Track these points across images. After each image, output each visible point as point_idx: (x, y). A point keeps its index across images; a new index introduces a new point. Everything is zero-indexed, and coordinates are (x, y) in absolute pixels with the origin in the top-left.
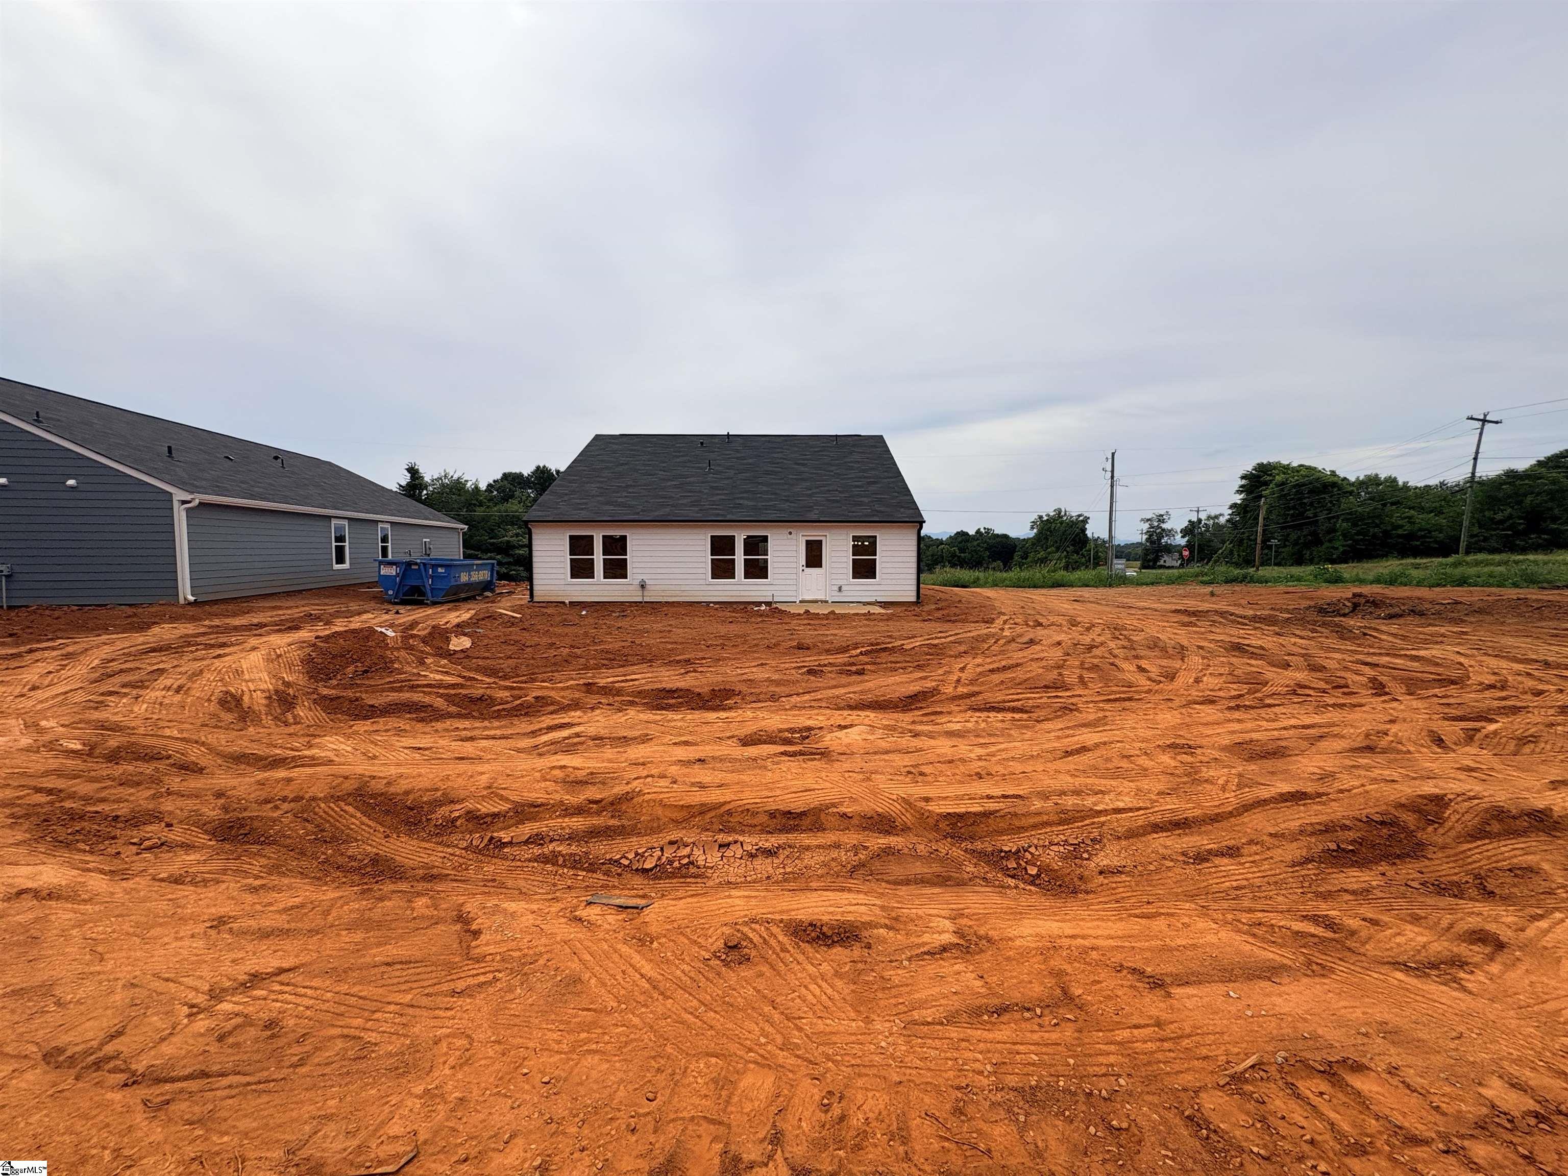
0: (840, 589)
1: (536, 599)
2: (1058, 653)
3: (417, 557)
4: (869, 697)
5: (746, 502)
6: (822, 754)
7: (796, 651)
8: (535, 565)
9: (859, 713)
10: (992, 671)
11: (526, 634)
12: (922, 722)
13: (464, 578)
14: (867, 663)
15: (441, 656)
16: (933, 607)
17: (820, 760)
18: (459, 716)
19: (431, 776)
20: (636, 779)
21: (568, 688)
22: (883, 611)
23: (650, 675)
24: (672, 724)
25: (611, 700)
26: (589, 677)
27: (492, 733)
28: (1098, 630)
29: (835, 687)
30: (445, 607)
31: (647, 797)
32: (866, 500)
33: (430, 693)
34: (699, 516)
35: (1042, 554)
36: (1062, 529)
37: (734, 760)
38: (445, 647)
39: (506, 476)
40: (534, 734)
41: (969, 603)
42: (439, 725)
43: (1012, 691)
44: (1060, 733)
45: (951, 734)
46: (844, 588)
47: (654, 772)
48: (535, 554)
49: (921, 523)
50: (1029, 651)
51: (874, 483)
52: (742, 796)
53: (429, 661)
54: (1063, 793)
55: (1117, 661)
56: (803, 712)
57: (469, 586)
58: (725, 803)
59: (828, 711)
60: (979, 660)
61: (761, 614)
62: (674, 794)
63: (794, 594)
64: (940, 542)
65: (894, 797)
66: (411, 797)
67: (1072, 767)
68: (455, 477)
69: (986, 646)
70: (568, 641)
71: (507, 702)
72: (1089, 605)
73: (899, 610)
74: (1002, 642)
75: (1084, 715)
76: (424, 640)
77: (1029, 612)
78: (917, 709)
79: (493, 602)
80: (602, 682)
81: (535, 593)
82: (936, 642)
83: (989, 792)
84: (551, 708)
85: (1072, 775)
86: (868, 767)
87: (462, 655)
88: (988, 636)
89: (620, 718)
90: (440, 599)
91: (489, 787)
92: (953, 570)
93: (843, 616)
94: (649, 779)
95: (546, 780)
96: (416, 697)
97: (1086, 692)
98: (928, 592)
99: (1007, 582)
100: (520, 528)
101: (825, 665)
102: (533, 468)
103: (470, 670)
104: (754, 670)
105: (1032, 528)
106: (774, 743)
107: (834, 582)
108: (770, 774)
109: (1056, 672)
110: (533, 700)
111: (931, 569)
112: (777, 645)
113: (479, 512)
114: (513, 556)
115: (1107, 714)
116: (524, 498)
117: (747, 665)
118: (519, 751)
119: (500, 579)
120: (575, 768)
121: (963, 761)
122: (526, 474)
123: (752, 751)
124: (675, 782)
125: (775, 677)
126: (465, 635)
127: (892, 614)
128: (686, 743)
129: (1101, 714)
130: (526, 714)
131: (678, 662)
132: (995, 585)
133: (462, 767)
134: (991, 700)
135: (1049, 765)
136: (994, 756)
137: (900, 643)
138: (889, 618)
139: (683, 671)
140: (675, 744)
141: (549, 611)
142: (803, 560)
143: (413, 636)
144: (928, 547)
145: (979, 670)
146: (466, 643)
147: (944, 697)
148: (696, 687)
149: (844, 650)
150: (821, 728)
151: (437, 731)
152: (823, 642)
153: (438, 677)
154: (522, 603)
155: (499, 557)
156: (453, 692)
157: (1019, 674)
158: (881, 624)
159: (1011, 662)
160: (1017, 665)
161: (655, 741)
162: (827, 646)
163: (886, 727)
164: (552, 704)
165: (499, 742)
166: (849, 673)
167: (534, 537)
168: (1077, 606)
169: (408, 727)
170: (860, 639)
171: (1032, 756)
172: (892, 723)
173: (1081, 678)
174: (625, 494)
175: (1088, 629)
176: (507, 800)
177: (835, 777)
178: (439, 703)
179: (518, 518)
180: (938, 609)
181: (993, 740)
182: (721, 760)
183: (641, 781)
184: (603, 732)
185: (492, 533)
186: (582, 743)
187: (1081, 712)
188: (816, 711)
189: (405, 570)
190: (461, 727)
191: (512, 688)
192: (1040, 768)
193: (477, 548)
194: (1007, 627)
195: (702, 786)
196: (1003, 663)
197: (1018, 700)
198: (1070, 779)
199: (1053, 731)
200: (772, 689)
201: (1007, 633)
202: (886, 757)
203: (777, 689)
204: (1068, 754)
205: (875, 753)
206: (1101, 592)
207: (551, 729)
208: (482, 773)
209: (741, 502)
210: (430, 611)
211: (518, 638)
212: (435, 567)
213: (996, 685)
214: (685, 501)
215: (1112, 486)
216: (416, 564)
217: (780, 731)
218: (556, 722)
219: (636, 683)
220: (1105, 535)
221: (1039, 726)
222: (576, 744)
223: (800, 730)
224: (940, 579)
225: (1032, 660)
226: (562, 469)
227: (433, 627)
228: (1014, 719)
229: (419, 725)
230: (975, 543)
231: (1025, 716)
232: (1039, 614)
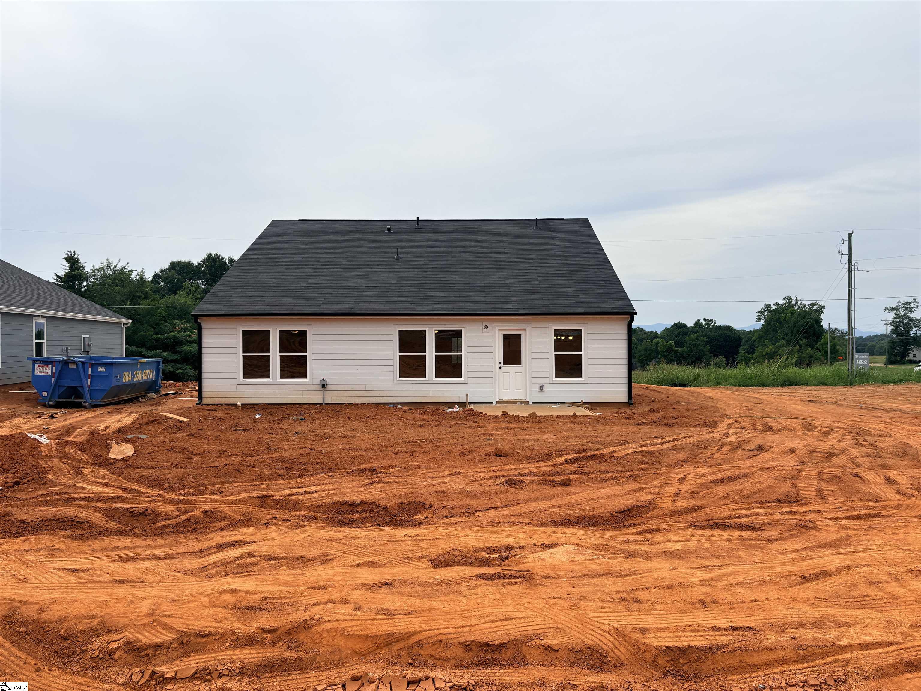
0: (541, 388)
1: (205, 401)
2: (790, 462)
3: (75, 355)
4: (576, 512)
5: (436, 293)
6: (523, 577)
7: (494, 458)
8: (205, 363)
9: (565, 530)
10: (716, 482)
11: (193, 440)
12: (636, 541)
13: (127, 378)
14: (573, 473)
15: (101, 465)
16: (647, 409)
17: (521, 584)
18: (120, 533)
19: (87, 601)
20: (315, 605)
21: (240, 501)
22: (590, 413)
23: (331, 486)
24: (356, 542)
25: (287, 515)
26: (263, 489)
27: (155, 552)
28: (837, 435)
29: (537, 500)
30: (104, 410)
31: (328, 625)
32: (569, 290)
33: (87, 507)
34: (387, 309)
35: (771, 348)
36: (793, 319)
37: (424, 584)
38: (104, 455)
39: (174, 266)
40: (202, 553)
41: (688, 404)
42: (97, 544)
43: (740, 505)
44: (796, 555)
45: (669, 555)
46: (545, 388)
47: (336, 596)
48: (204, 351)
49: (632, 315)
50: (759, 459)
51: (580, 271)
52: (434, 625)
53: (86, 471)
54: (801, 625)
55: (861, 472)
56: (502, 528)
57: (131, 386)
58: (414, 633)
59: (530, 528)
60: (700, 470)
61: (453, 417)
62: (358, 623)
63: (490, 393)
64: (653, 335)
65: (606, 627)
66: (65, 625)
67: (811, 595)
68: (119, 267)
69: (708, 453)
70: (240, 448)
71: (173, 518)
72: (827, 407)
73: (608, 412)
74: (726, 449)
75: (824, 534)
76: (82, 448)
77: (757, 414)
78: (630, 525)
79: (158, 404)
80: (278, 494)
81: (204, 394)
82: (651, 448)
83: (715, 623)
84: (221, 524)
85: (812, 605)
86: (575, 592)
87: (123, 465)
88: (710, 442)
89: (297, 535)
90: (99, 402)
91: (152, 615)
92: (669, 367)
93: (545, 418)
94: (330, 606)
95: (214, 606)
96: (72, 511)
97: (826, 507)
98: (642, 392)
99: (732, 381)
100: (188, 322)
101: (526, 475)
102: (204, 256)
103: (131, 481)
104: (447, 480)
105: (759, 319)
106: (470, 564)
107: (534, 381)
108: (465, 600)
109: (789, 484)
110: (201, 515)
111: (644, 365)
112: (472, 451)
113: (144, 305)
114: (180, 353)
115: (851, 533)
116: (193, 289)
117: (439, 474)
118: (185, 572)
119: (165, 379)
120: (247, 592)
121: (684, 586)
122: (195, 263)
123: (446, 573)
124: (358, 609)
125: (470, 488)
126: (127, 441)
127: (602, 417)
128: (371, 564)
129: (843, 534)
130: (194, 530)
131: (362, 471)
132: (718, 383)
133: (122, 591)
134: (716, 516)
135: (784, 592)
136: (719, 580)
137: (610, 449)
138: (597, 421)
139: (367, 481)
140: (359, 565)
141: (219, 414)
142: (500, 357)
143: (69, 443)
144: (640, 341)
145: (700, 481)
146: (128, 450)
147: (662, 512)
148: (382, 499)
149: (547, 457)
150: (522, 547)
151: (94, 550)
152: (523, 448)
153: (97, 489)
154: (190, 405)
155: (165, 354)
156: (112, 506)
157: (747, 486)
158: (588, 428)
159: (737, 472)
160: (745, 475)
161: (336, 562)
162: (528, 453)
163: (596, 547)
164: (222, 519)
165: (163, 562)
166: (553, 484)
167: (205, 333)
168: (813, 407)
169: (62, 546)
170: (564, 444)
171: (764, 582)
172: (603, 542)
173: (819, 491)
174: (304, 285)
175: (826, 434)
176: (171, 629)
177: (538, 603)
178: (97, 518)
179: (187, 312)
180: (653, 411)
181: (718, 562)
182: (410, 583)
183: (321, 607)
184: (279, 551)
185: (156, 327)
186: (255, 564)
187: (819, 530)
188: (515, 528)
189: (62, 369)
190: (121, 545)
191: (179, 501)
192: (773, 595)
193: (141, 344)
194: (732, 431)
195: (389, 614)
196: (729, 473)
197: (747, 516)
198: (808, 609)
199: (787, 552)
200: (467, 501)
201: (732, 439)
202: (596, 581)
203: (473, 502)
204: (805, 579)
205: (584, 576)
206: (840, 391)
207: (221, 547)
208: (144, 598)
209: (432, 293)
210: (88, 415)
211: (186, 445)
212: (94, 365)
213: (721, 499)
214: (370, 293)
215: (850, 271)
216: (74, 362)
217: (477, 550)
218: (227, 539)
219: (316, 495)
220: (843, 326)
221: (772, 547)
222: (249, 565)
223: (499, 550)
224: (655, 377)
225: (761, 469)
226: (236, 257)
227: (92, 433)
228: (741, 539)
229: (75, 544)
230: (694, 336)
231: (755, 535)
232: (769, 416)
